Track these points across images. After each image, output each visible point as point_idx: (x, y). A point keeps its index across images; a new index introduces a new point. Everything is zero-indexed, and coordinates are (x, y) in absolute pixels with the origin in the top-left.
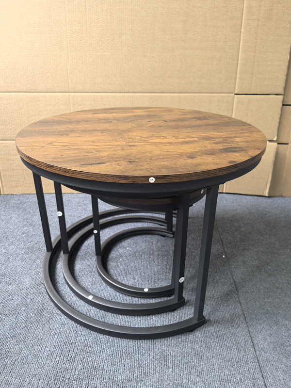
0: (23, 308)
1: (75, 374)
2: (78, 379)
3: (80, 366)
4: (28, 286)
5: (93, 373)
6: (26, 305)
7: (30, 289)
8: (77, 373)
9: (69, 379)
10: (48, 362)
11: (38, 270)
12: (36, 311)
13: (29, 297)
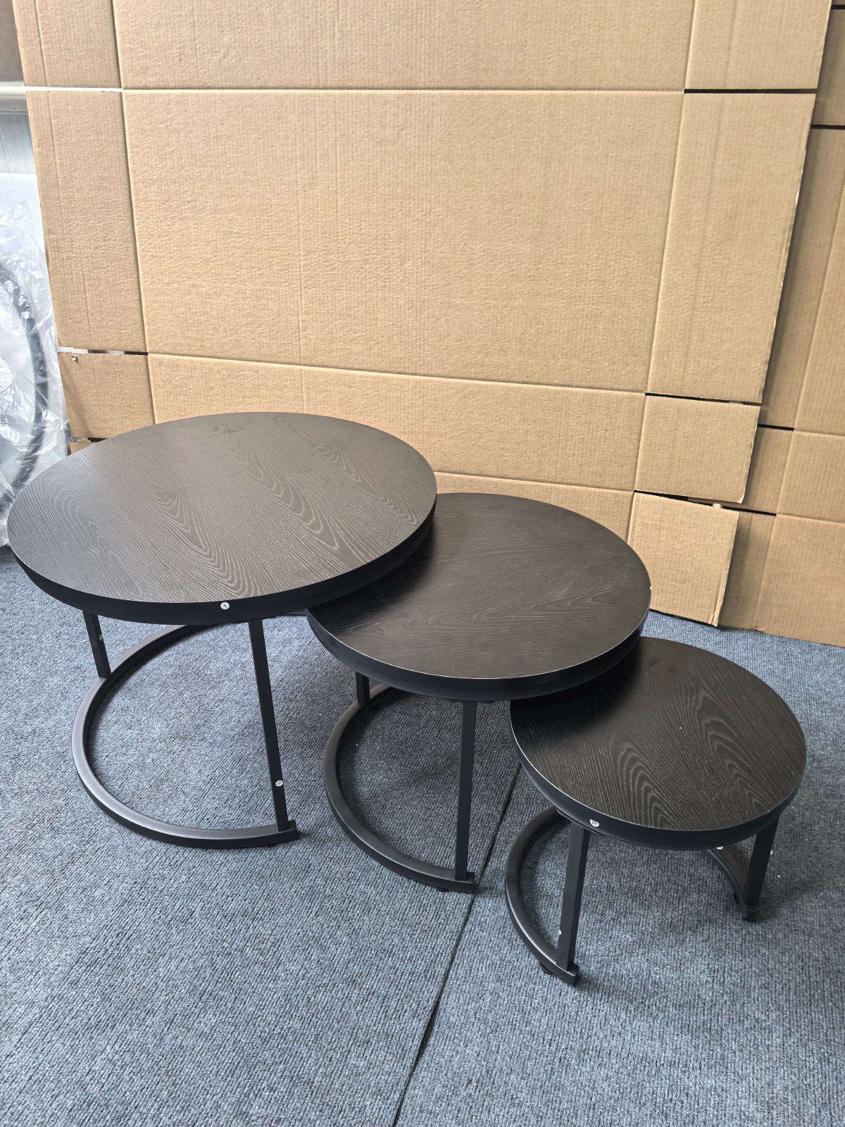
0: (136, 772)
1: (172, 887)
2: (173, 895)
3: (184, 877)
4: (155, 737)
5: (198, 892)
6: (142, 767)
7: (158, 741)
8: (175, 886)
9: (161, 891)
10: (141, 861)
11: (182, 710)
12: (153, 781)
13: (151, 755)
